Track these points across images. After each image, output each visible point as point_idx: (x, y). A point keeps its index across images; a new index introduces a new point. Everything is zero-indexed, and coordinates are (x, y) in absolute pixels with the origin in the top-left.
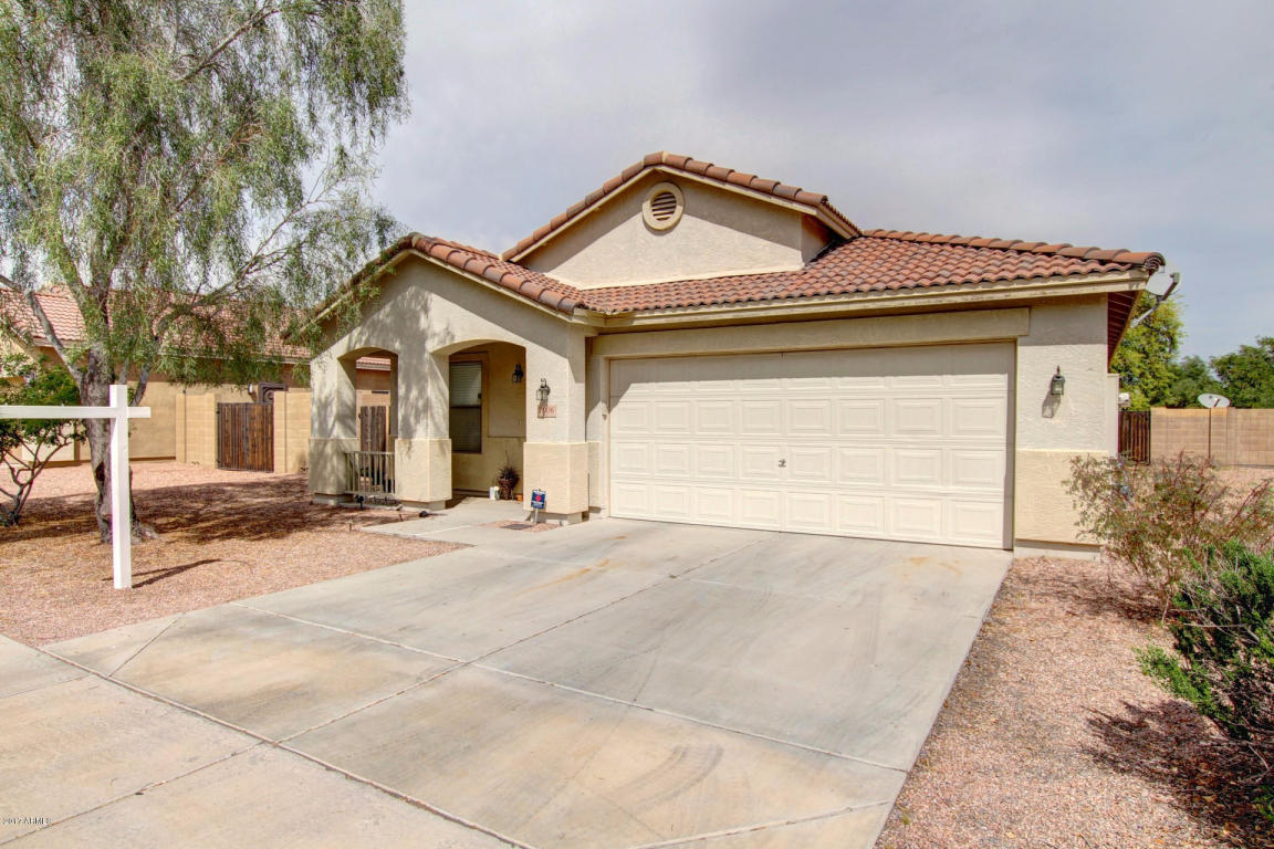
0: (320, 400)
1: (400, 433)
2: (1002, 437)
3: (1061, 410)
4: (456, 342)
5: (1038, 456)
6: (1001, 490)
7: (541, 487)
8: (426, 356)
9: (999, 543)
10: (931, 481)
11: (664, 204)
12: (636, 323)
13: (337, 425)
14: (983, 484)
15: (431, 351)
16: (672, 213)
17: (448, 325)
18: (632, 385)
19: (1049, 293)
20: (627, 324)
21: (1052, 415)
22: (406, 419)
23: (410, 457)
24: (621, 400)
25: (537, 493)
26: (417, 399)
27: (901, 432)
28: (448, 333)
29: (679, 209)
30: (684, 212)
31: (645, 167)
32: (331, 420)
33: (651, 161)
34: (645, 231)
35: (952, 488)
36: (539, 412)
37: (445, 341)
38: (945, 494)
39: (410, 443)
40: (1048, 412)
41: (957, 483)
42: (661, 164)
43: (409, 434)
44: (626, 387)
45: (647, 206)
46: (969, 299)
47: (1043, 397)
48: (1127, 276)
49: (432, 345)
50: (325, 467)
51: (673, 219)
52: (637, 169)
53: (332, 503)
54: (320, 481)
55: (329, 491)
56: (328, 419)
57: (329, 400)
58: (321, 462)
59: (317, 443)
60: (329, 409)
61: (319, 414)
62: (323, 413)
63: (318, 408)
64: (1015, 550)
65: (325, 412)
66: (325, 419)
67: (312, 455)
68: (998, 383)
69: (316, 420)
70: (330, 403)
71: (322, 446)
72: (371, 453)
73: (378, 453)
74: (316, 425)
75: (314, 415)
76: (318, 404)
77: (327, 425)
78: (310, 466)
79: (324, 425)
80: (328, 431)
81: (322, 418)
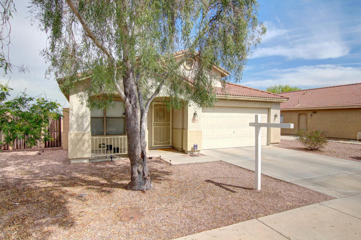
7: (194, 143)
9: (266, 144)
25: (195, 145)
36: (193, 121)
47: (274, 118)
53: (86, 161)
54: (79, 152)
55: (86, 156)
56: (85, 123)
57: (85, 115)
58: (80, 143)
59: (76, 135)
60: (85, 119)
61: (77, 121)
62: (81, 120)
63: (76, 118)
64: (270, 145)
65: (83, 120)
66: (82, 124)
67: (73, 140)
68: (266, 115)
69: (74, 124)
70: (86, 116)
71: (81, 136)
72: (110, 137)
73: (115, 137)
74: (75, 126)
75: (73, 121)
76: (76, 116)
77: (83, 126)
78: (71, 146)
79: (81, 126)
80: (84, 129)
81: (79, 123)
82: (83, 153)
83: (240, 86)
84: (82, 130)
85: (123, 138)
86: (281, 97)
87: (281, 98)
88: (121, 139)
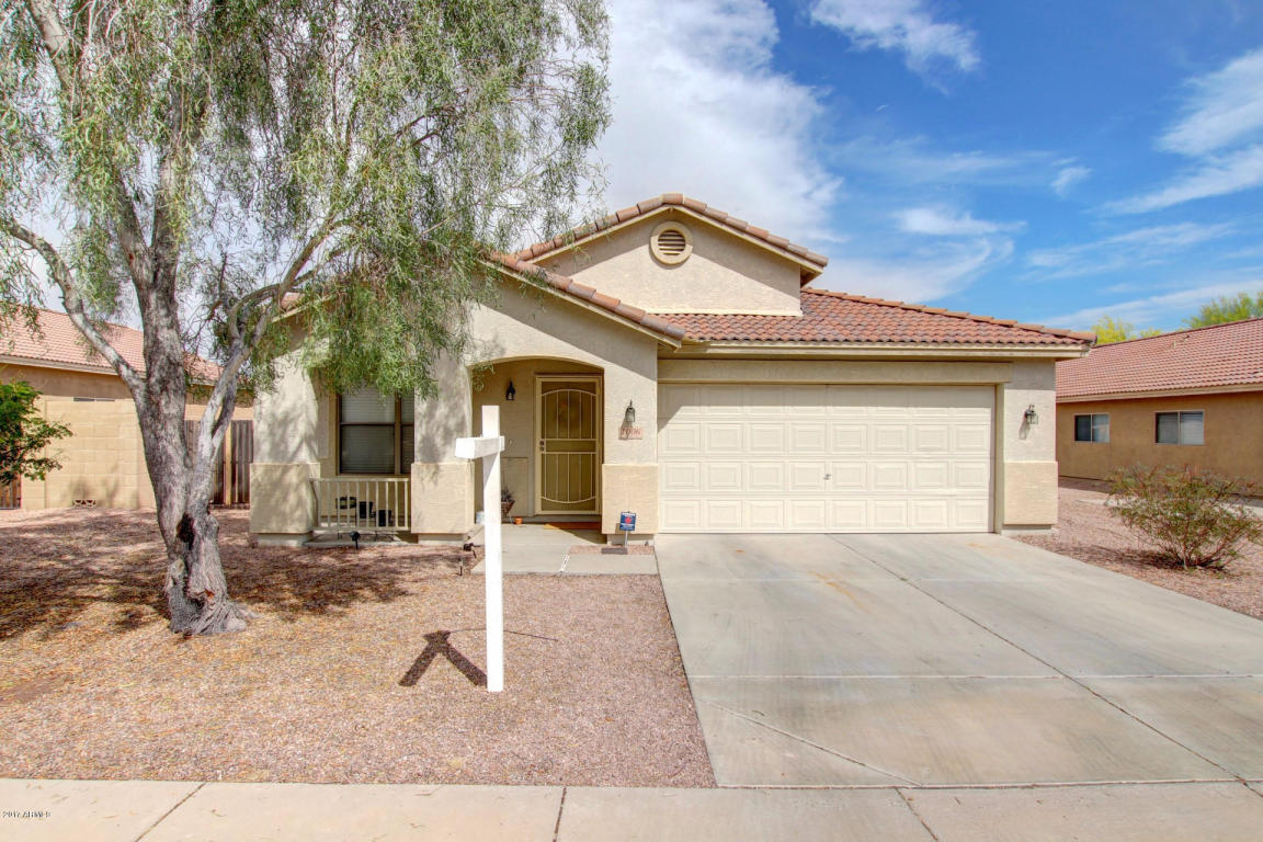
0: (273, 415)
1: (418, 455)
2: (987, 453)
3: (1030, 434)
4: (506, 356)
5: (1019, 466)
6: (986, 490)
7: (626, 507)
8: (462, 369)
9: (985, 528)
10: (941, 487)
11: (675, 240)
12: (710, 351)
13: (304, 447)
14: (975, 487)
15: (469, 364)
16: (682, 250)
17: (496, 337)
18: (683, 408)
19: (1036, 355)
20: (701, 351)
21: (1025, 438)
22: (427, 439)
23: (436, 483)
24: (670, 421)
25: (626, 515)
26: (447, 417)
27: (919, 450)
28: (497, 346)
29: (689, 248)
30: (693, 251)
31: (664, 204)
32: (293, 443)
33: (670, 199)
34: (651, 261)
35: (954, 491)
36: (622, 434)
37: (490, 354)
38: (951, 496)
39: (437, 467)
40: (1023, 435)
41: (958, 486)
42: (681, 204)
43: (433, 456)
44: (677, 409)
45: (655, 240)
46: (987, 354)
47: (1020, 426)
48: (1079, 348)
49: (469, 358)
50: (285, 498)
51: (682, 256)
52: (655, 204)
53: (293, 543)
54: (274, 518)
55: (291, 530)
56: (290, 439)
57: (291, 416)
58: (278, 494)
59: (268, 470)
60: (291, 427)
61: (272, 433)
62: (280, 431)
63: (269, 425)
64: (1003, 532)
65: (284, 431)
66: (283, 440)
67: (259, 485)
68: (985, 414)
69: (264, 441)
70: (293, 420)
71: (278, 473)
72: (361, 480)
73: (373, 480)
74: (265, 447)
75: (262, 433)
76: (270, 420)
77: (286, 448)
78: (256, 498)
79: (282, 448)
80: (290, 455)
81: (277, 438)
82: (284, 518)
83: (893, 307)
84: (283, 458)
85: (396, 484)
86: (1056, 336)
87: (1059, 340)
88: (392, 484)
